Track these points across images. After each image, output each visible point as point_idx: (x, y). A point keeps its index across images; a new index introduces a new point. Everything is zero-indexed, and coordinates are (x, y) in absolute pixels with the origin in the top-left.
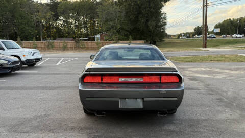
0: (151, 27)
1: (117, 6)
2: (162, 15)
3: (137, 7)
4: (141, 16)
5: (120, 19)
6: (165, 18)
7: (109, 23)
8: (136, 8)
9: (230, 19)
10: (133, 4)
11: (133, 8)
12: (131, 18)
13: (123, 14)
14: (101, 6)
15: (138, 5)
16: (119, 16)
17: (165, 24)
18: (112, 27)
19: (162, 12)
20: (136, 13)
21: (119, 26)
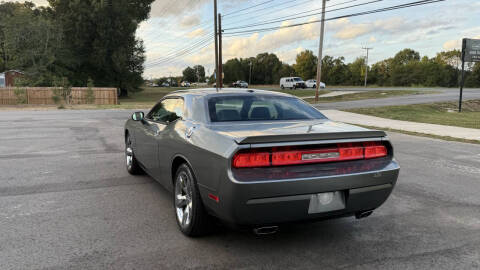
0: (118, 64)
1: (46, 19)
2: (136, 43)
3: (90, 24)
4: (96, 41)
5: (54, 46)
6: (141, 50)
7: (28, 51)
8: (88, 27)
9: (236, 59)
10: (80, 18)
11: (81, 25)
12: (77, 43)
13: (61, 35)
14: (8, 16)
15: (91, 21)
16: (51, 40)
17: (142, 59)
18: (37, 60)
19: (136, 39)
20: (87, 35)
21: (52, 59)
